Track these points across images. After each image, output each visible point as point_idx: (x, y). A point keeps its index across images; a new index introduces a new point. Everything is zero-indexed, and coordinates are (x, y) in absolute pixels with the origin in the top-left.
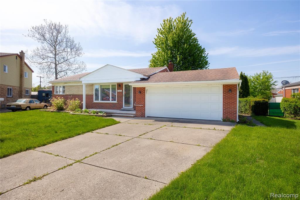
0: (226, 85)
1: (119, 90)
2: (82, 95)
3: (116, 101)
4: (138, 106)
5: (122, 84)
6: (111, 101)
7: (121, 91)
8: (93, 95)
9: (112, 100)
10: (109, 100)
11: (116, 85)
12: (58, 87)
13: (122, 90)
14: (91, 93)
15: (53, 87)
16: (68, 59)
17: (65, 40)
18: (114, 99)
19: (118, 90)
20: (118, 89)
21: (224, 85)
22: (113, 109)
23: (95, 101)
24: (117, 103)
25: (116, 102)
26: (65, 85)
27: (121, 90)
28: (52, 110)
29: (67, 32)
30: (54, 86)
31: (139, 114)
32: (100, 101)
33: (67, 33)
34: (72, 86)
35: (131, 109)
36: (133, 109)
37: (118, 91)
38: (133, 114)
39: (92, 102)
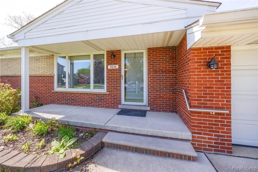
1: (111, 64)
3: (103, 88)
5: (120, 51)
6: (92, 90)
7: (117, 67)
8: (53, 77)
10: (89, 87)
11: (103, 55)
13: (120, 66)
14: (48, 73)
19: (109, 64)
20: (108, 64)
23: (57, 89)
24: (108, 93)
25: (104, 91)
27: (116, 64)
32: (67, 89)
35: (143, 108)
36: (149, 108)
37: (109, 67)
38: (180, 137)
39: (53, 91)
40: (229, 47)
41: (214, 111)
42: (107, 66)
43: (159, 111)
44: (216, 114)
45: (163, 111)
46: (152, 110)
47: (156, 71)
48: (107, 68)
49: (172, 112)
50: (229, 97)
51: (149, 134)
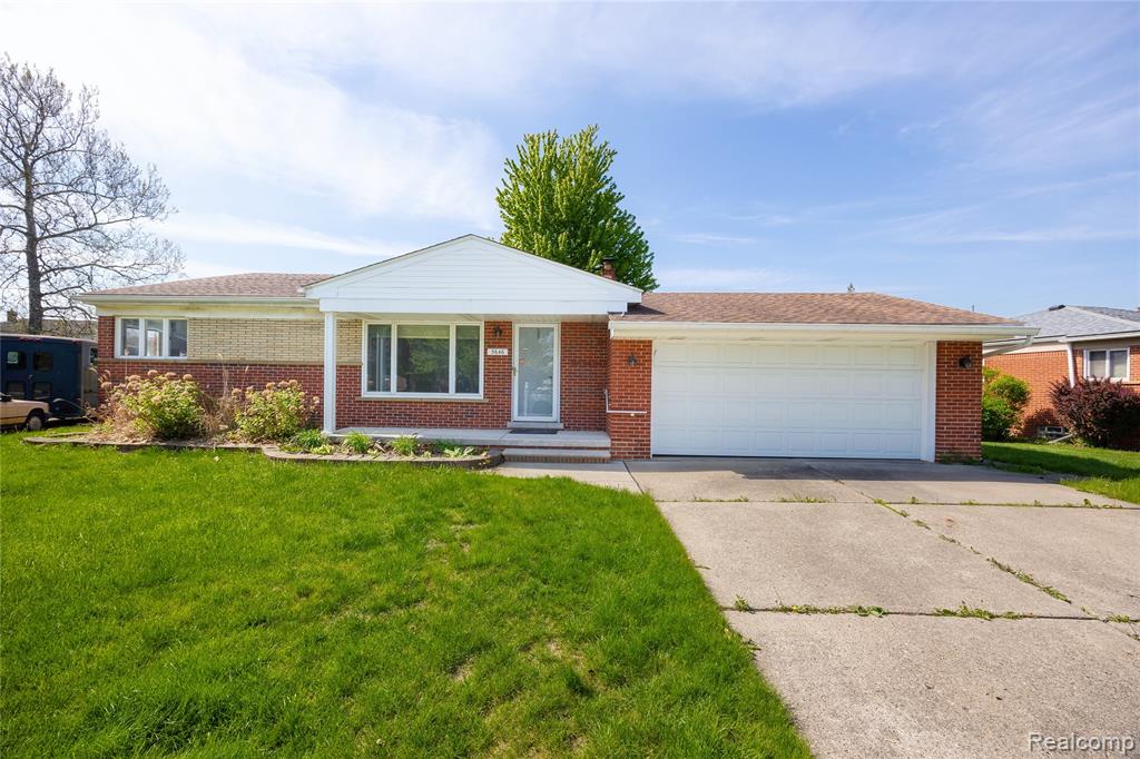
0: (950, 343)
1: (494, 347)
2: (319, 368)
3: (477, 392)
4: (619, 415)
5: (510, 323)
6: (452, 395)
7: (506, 352)
8: (358, 368)
9: (458, 390)
10: (446, 390)
11: (478, 328)
12: (142, 323)
13: (510, 350)
14: (351, 360)
15: (107, 324)
16: (96, 224)
17: (80, 145)
18: (466, 384)
19: (490, 347)
20: (488, 345)
21: (940, 345)
22: (464, 426)
23: (366, 394)
24: (487, 401)
25: (479, 396)
26: (189, 315)
27: (504, 347)
28: (119, 439)
29: (92, 114)
30: (113, 319)
31: (626, 445)
32: (394, 394)
33: (90, 120)
34: (231, 321)
35: (551, 426)
36: (561, 426)
37: (490, 352)
38: (597, 446)
39: (357, 399)
40: (651, 342)
41: (633, 413)
42: (486, 350)
43: (579, 429)
44: (637, 416)
45: (585, 429)
46: (566, 428)
47: (574, 363)
48: (485, 353)
49: (600, 429)
50: (649, 397)
51: (562, 445)
